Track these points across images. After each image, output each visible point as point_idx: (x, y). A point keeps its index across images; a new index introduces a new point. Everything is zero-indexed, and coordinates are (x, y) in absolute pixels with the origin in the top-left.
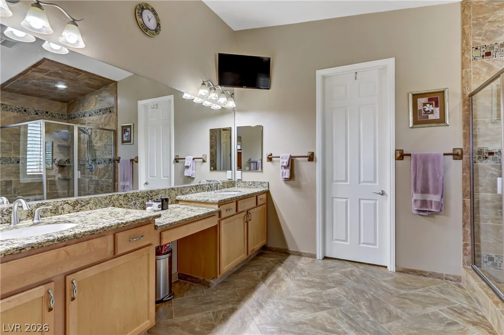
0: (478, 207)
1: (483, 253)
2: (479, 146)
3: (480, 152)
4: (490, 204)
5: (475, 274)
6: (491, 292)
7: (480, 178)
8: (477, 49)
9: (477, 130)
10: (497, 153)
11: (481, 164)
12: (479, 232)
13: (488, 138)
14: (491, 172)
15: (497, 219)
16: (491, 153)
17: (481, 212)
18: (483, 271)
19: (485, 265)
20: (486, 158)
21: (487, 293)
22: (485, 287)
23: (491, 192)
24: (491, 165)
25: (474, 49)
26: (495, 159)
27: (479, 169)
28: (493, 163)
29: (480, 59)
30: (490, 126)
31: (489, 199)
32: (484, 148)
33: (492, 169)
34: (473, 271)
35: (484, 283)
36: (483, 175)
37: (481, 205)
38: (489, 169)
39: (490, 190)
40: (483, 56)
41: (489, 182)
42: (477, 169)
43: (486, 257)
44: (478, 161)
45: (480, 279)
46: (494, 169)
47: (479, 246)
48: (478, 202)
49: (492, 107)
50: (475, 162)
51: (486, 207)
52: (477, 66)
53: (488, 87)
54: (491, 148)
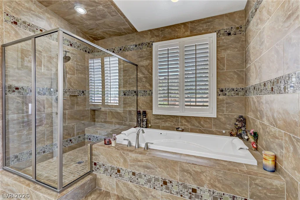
0: (8, 125)
1: (11, 156)
2: (9, 83)
3: (10, 87)
4: (15, 122)
5: (7, 173)
6: (22, 179)
7: (9, 105)
8: (7, 15)
9: (8, 72)
10: (20, 88)
11: (10, 95)
12: (9, 142)
13: (15, 78)
14: (17, 100)
15: (20, 130)
16: (17, 89)
17: (10, 128)
18: (11, 168)
19: (12, 163)
20: (14, 91)
21: (20, 182)
22: (17, 178)
23: (17, 114)
24: (17, 96)
25: (5, 14)
26: (19, 92)
27: (9, 99)
28: (18, 95)
29: (10, 24)
30: (17, 71)
31: (15, 118)
32: (13, 84)
33: (18, 98)
34: (5, 171)
35: (16, 176)
36: (12, 103)
37: (10, 123)
38: (16, 99)
39: (17, 112)
40: (12, 22)
41: (15, 107)
42: (8, 99)
43: (13, 157)
44: (8, 93)
45: (12, 174)
46: (19, 99)
47: (9, 152)
48: (8, 121)
49: (18, 59)
50: (6, 94)
51: (14, 124)
52: (8, 27)
53: (15, 45)
54: (17, 85)
